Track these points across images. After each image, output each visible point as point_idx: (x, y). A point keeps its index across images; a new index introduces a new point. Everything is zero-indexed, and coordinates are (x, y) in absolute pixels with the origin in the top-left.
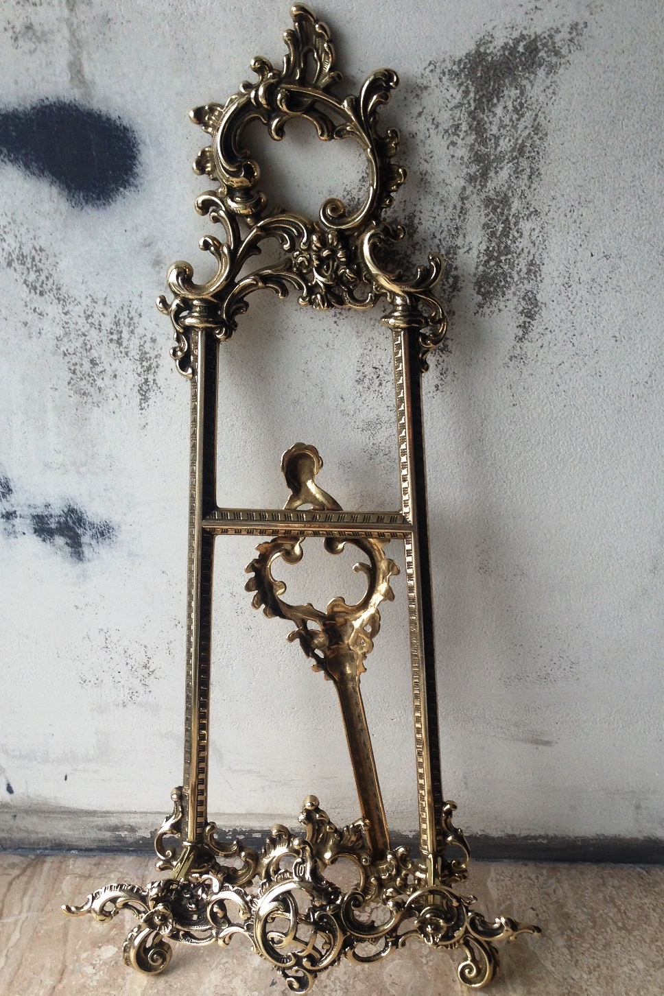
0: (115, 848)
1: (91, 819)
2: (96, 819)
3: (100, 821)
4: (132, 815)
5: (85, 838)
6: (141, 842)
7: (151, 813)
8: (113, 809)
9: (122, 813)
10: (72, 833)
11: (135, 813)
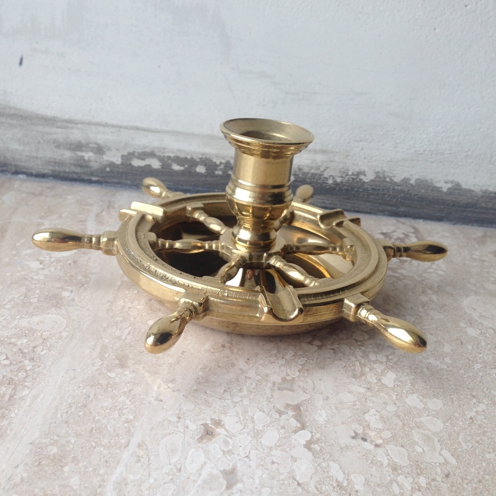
0: (75, 176)
1: (48, 129)
2: (54, 130)
3: (59, 134)
4: (101, 129)
5: (37, 158)
6: (108, 169)
7: (126, 128)
8: (78, 117)
9: (89, 124)
10: (21, 148)
11: (106, 125)
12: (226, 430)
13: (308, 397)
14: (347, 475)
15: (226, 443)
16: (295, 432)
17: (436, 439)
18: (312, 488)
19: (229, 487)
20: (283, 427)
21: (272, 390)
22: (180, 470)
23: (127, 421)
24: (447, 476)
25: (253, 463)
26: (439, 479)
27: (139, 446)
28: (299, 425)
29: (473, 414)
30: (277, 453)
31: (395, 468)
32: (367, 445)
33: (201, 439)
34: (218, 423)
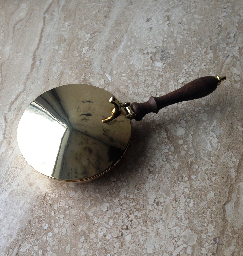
12: (152, 20)
13: (171, 14)
14: (174, 30)
15: (151, 23)
16: (166, 21)
17: (196, 24)
18: (166, 32)
19: (150, 30)
20: (164, 20)
21: (164, 12)
22: (142, 27)
23: (132, 17)
24: (194, 32)
25: (156, 27)
26: (192, 32)
27: (135, 22)
28: (167, 20)
29: (208, 20)
30: (161, 25)
31: (184, 30)
32: (181, 25)
33: (146, 22)
34: (150, 19)
